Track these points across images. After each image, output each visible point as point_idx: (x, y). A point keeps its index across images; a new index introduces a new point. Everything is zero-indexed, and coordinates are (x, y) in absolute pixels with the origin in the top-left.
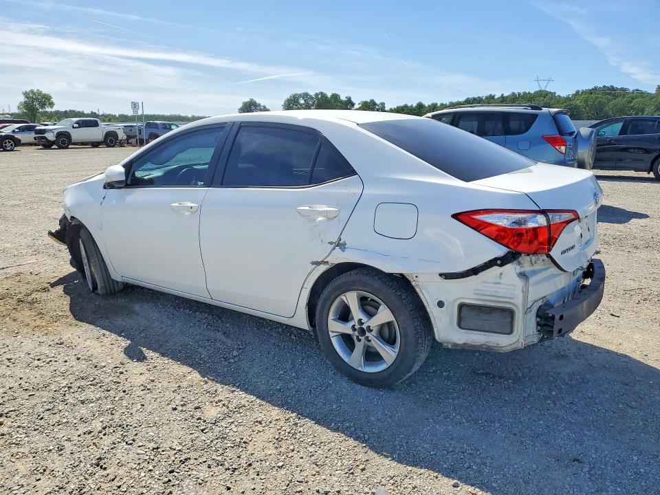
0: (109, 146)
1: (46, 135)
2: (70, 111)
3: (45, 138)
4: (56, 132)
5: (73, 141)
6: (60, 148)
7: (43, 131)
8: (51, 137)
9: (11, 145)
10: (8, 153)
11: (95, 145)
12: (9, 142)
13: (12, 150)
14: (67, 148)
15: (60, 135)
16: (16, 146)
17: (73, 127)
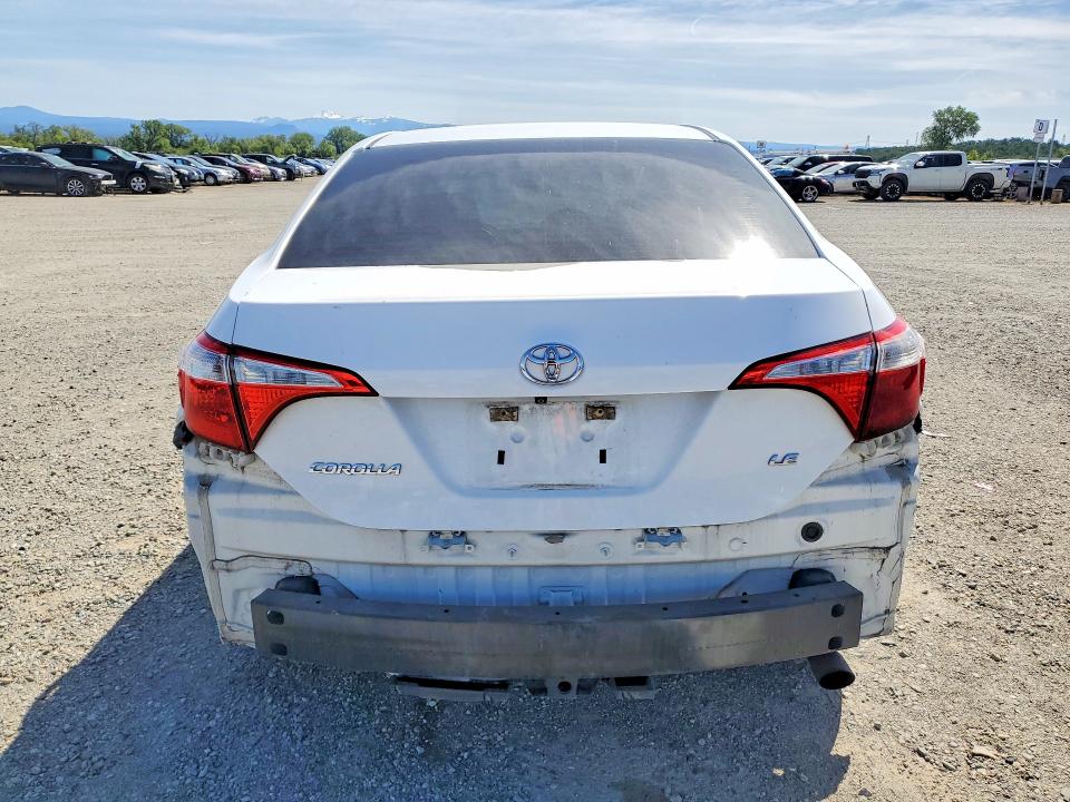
0: (971, 199)
1: (869, 179)
2: (1013, 139)
3: (866, 184)
4: (884, 174)
5: (909, 189)
6: (886, 200)
7: (868, 173)
8: (875, 182)
9: (814, 194)
10: (809, 204)
11: (951, 196)
12: (812, 189)
13: (813, 201)
14: (896, 200)
15: (890, 179)
16: (820, 195)
17: (916, 167)
